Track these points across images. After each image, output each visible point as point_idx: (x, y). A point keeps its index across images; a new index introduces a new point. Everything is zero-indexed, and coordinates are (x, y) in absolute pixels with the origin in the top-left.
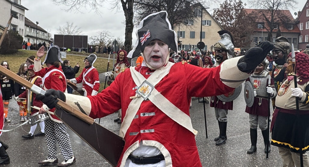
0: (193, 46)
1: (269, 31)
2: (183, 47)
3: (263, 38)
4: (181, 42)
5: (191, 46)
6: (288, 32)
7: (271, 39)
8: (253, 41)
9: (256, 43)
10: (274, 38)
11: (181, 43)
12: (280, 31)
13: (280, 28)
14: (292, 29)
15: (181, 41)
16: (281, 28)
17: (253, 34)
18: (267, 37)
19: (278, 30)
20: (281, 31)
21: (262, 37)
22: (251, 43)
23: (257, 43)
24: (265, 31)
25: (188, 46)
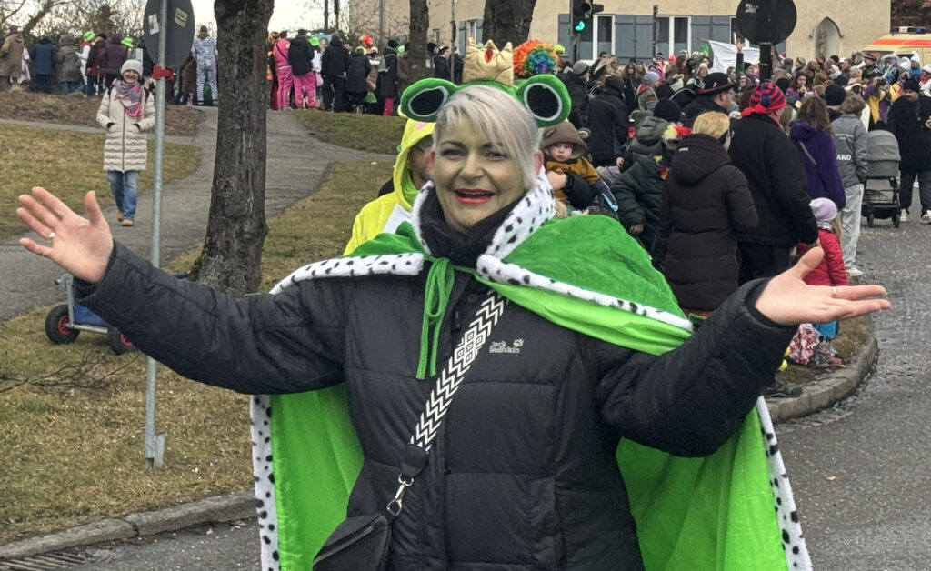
0: (681, 23)
2: (605, 36)
5: (665, 21)
25: (638, 21)
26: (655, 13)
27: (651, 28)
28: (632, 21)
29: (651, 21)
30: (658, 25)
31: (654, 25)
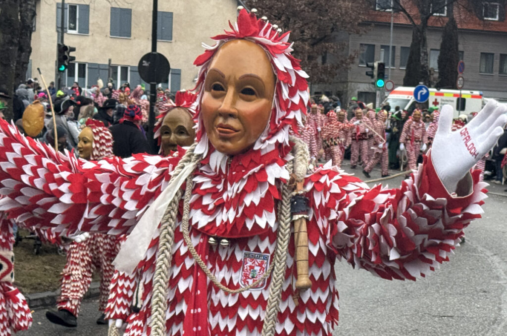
0: (125, 69)
1: (418, 22)
2: (82, 74)
3: (394, 47)
4: (73, 50)
5: (115, 68)
6: (481, 28)
7: (422, 54)
8: (357, 61)
9: (368, 66)
10: (432, 49)
11: (72, 54)
12: (455, 27)
13: (456, 15)
14: (497, 19)
15: (72, 46)
16: (459, 13)
17: (358, 33)
18: (409, 45)
19: (447, 19)
20: (459, 26)
21: (391, 45)
22: (351, 65)
23: (373, 67)
24: (403, 21)
25: (101, 67)
26: (110, 63)
27: (107, 71)
28: (97, 67)
29: (107, 68)
30: (111, 70)
31: (109, 70)
